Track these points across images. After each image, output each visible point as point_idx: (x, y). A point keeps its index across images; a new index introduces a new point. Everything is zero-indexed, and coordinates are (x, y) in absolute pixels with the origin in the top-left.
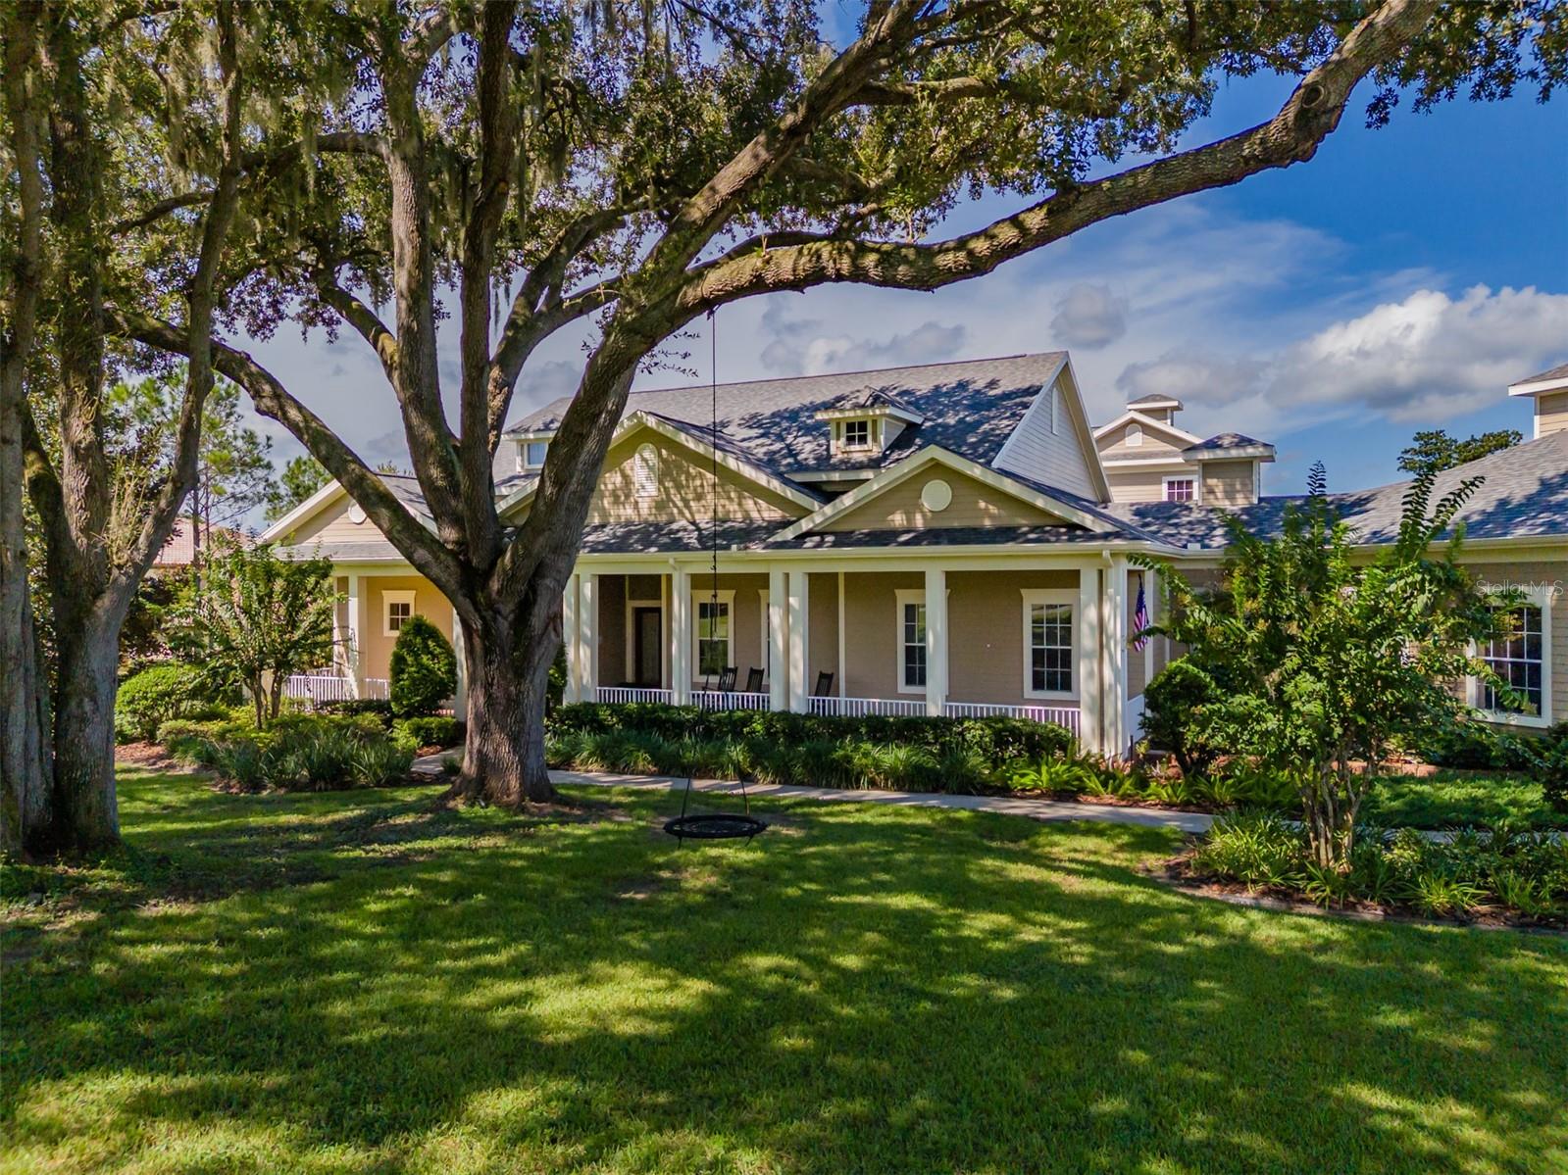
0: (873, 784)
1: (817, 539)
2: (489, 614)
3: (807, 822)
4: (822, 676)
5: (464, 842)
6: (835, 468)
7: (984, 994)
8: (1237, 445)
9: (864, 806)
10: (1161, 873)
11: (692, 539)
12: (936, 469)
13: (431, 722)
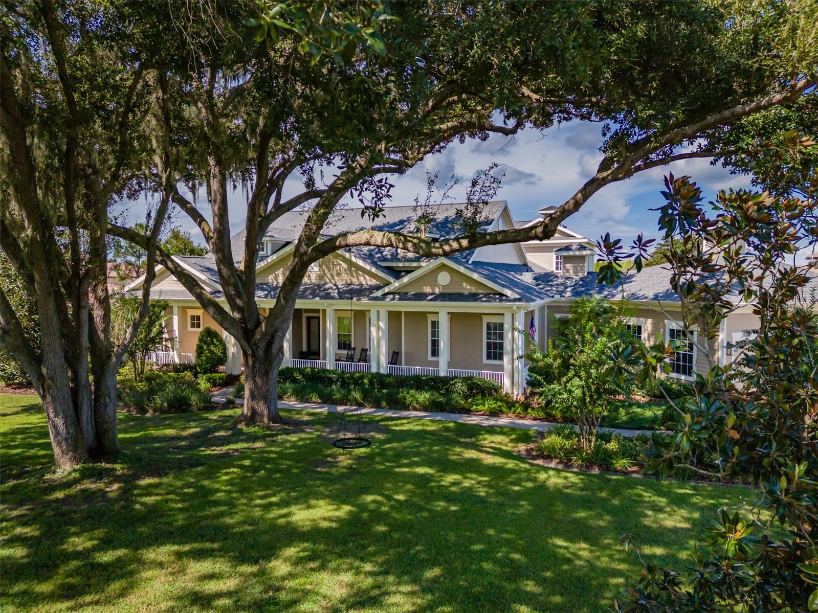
0: (415, 409)
1: (391, 296)
2: (254, 348)
3: (386, 430)
4: (394, 352)
5: (250, 445)
6: (399, 260)
7: (446, 509)
8: (578, 249)
9: (410, 420)
10: (524, 453)
11: (335, 293)
12: (443, 267)
13: (216, 375)
